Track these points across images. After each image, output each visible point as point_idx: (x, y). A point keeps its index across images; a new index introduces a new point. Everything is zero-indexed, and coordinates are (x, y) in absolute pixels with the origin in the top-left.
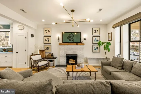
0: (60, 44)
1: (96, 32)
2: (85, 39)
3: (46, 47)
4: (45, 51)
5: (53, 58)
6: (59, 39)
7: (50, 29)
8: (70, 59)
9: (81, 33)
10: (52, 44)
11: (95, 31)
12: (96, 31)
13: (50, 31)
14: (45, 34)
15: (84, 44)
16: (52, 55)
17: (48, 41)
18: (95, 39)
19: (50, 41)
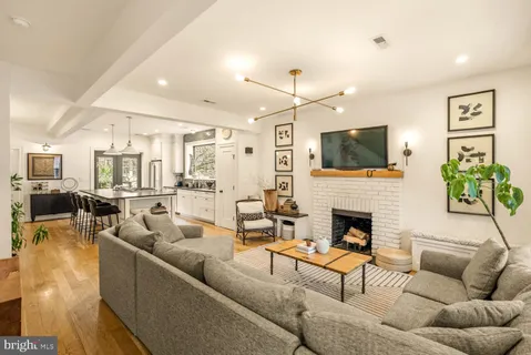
0: (315, 173)
1: (468, 115)
2: (407, 153)
3: (280, 180)
4: (276, 193)
5: (298, 215)
6: (312, 157)
10: (293, 173)
11: (466, 109)
12: (471, 111)
13: (289, 133)
14: (280, 142)
15: (400, 175)
16: (294, 207)
17: (286, 163)
18: (464, 149)
19: (289, 163)
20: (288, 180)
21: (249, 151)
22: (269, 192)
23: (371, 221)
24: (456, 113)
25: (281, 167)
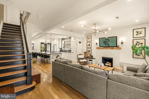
0: (98, 48)
1: (138, 34)
2: (122, 43)
3: (88, 50)
4: (87, 53)
5: (93, 59)
6: (97, 44)
7: (90, 37)
8: (107, 62)
9: (116, 37)
10: (92, 48)
11: (138, 32)
12: (139, 33)
13: (91, 38)
14: (88, 40)
15: (120, 49)
16: (92, 56)
17: (90, 46)
18: (137, 42)
19: (91, 45)
20: (90, 50)
21: (80, 42)
22: (85, 53)
23: (112, 60)
24: (135, 33)
25: (89, 46)
